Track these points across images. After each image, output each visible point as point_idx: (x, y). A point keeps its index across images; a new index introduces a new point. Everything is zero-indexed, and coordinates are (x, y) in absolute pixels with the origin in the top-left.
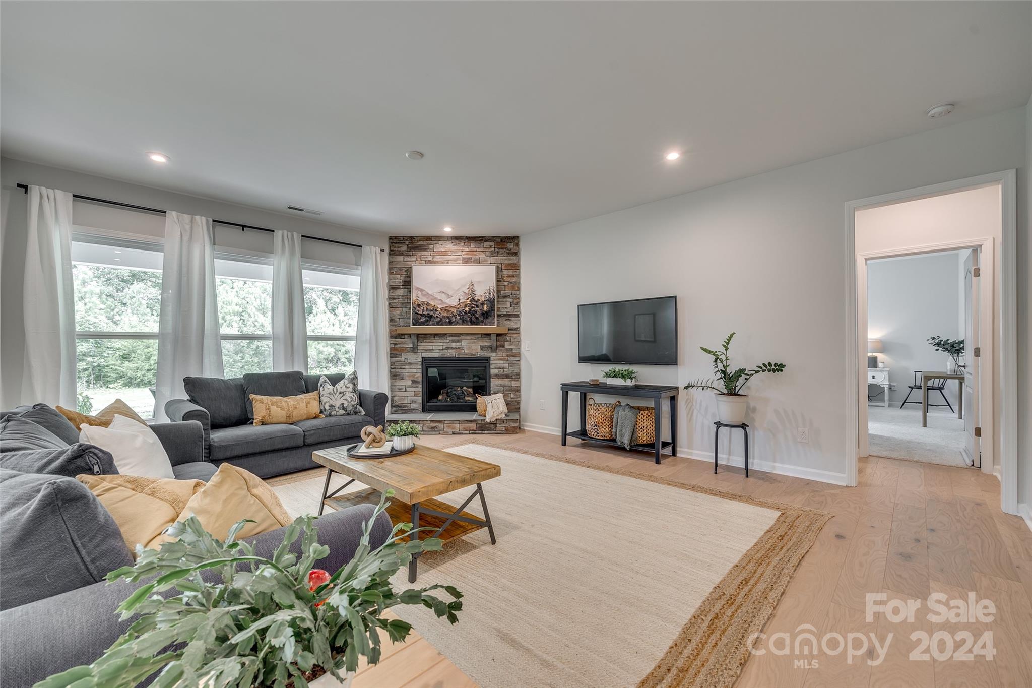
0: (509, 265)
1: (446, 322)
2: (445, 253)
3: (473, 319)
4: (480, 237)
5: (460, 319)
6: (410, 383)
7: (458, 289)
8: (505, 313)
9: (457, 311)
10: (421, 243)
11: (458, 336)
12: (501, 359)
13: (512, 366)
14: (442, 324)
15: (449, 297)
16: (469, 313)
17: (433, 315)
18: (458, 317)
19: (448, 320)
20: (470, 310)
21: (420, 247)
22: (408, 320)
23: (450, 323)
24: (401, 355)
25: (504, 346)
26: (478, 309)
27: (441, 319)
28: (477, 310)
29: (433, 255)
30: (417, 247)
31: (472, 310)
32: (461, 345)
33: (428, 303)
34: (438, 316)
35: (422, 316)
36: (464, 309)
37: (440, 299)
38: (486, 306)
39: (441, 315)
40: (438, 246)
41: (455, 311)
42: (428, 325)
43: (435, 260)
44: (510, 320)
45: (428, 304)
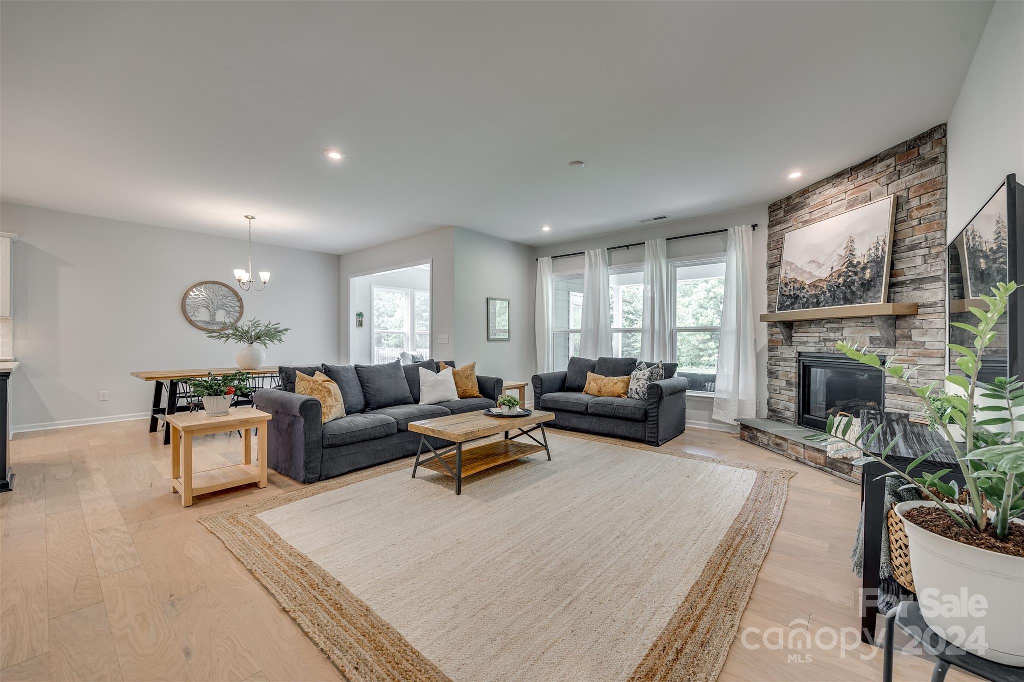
0: (922, 185)
1: (813, 303)
2: (824, 204)
3: (849, 296)
4: (872, 159)
5: (831, 296)
6: (784, 384)
7: (833, 253)
8: (914, 277)
9: (827, 285)
10: (798, 200)
11: (838, 322)
12: (904, 360)
13: (922, 375)
14: (808, 307)
15: (820, 266)
16: (844, 285)
17: (800, 295)
18: (828, 294)
19: (815, 300)
20: (845, 281)
21: (797, 206)
22: (775, 304)
23: (818, 304)
24: (778, 348)
25: (910, 337)
26: (857, 277)
27: (808, 300)
28: (855, 280)
29: (811, 211)
30: (793, 208)
31: (848, 280)
32: (842, 335)
33: (796, 279)
34: (805, 295)
35: (788, 298)
36: (836, 280)
37: (810, 272)
38: (869, 271)
39: (809, 293)
40: (815, 197)
41: (825, 286)
42: (793, 309)
43: (813, 217)
44: (922, 289)
45: (796, 281)
